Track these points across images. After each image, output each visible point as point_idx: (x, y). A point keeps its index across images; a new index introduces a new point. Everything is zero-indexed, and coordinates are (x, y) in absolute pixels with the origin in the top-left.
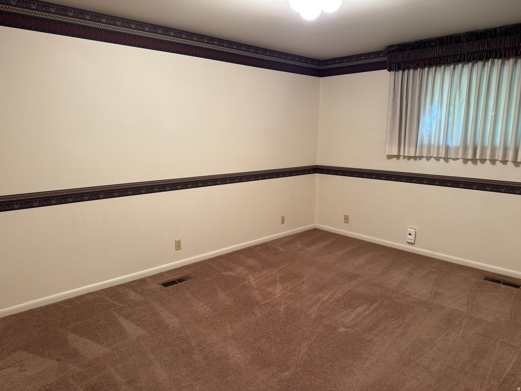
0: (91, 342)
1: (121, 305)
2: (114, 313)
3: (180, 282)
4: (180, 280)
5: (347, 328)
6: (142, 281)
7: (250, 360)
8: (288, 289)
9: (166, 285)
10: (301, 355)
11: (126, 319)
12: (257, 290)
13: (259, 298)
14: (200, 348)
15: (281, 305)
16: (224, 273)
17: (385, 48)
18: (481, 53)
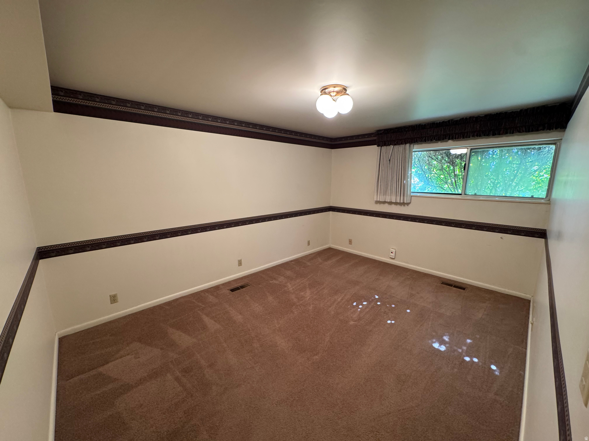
0: (183, 335)
1: (203, 306)
2: (199, 312)
3: (242, 288)
4: (242, 287)
5: (355, 321)
6: (217, 288)
7: (292, 347)
8: (315, 293)
9: (233, 290)
10: (326, 342)
11: (207, 316)
12: (294, 294)
13: (295, 300)
14: (258, 338)
15: (311, 305)
16: (271, 282)
17: (375, 131)
18: (439, 136)
